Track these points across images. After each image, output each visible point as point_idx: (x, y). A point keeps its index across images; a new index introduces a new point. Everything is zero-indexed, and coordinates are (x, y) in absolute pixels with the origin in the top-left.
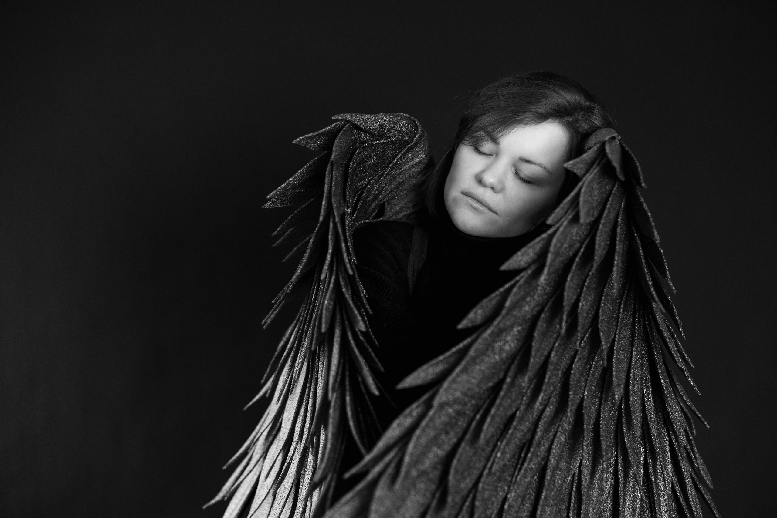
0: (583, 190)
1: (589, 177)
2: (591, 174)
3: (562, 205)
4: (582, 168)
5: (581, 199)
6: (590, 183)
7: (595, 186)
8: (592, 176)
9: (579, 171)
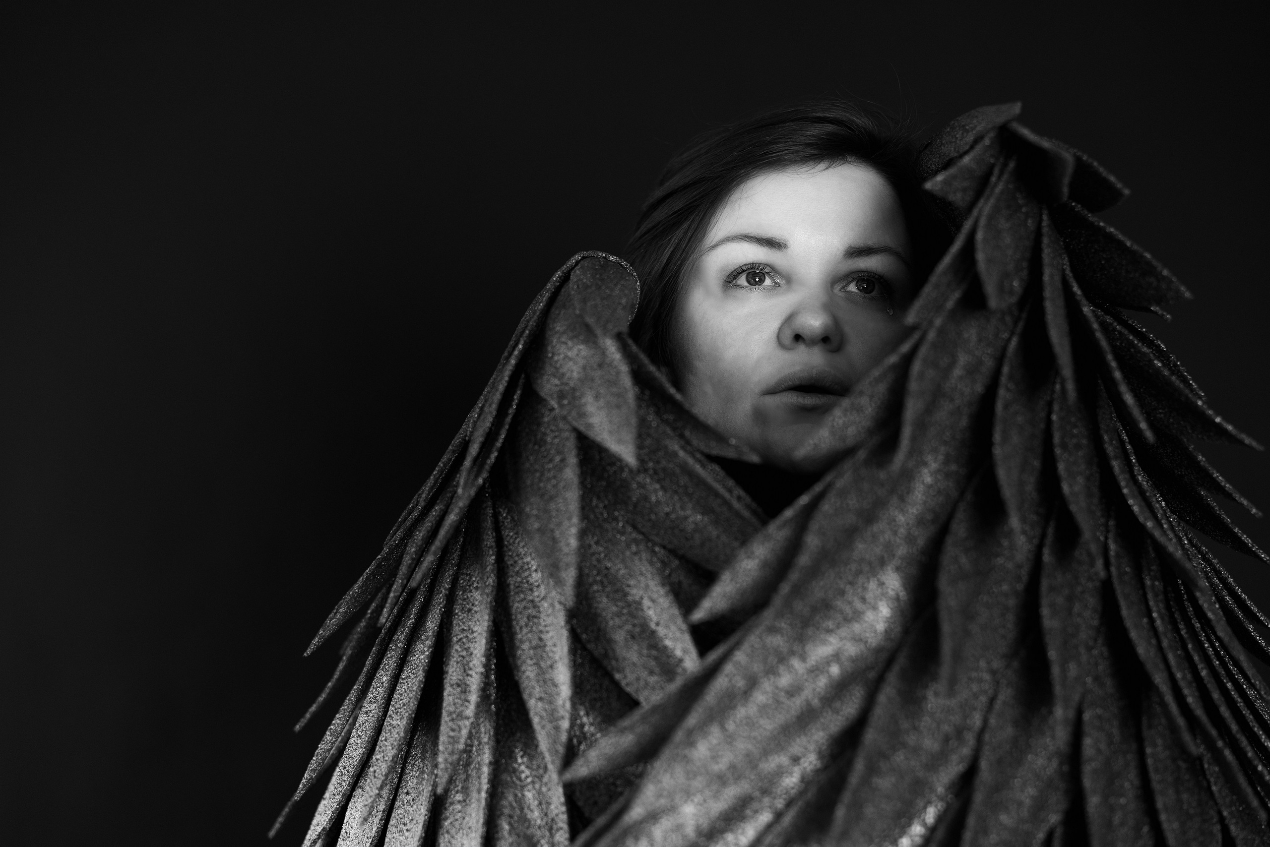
0: (980, 236)
1: (985, 207)
2: (988, 199)
3: (933, 279)
4: (964, 190)
5: (980, 256)
6: (991, 218)
7: (1004, 224)
8: (992, 201)
9: (959, 195)
